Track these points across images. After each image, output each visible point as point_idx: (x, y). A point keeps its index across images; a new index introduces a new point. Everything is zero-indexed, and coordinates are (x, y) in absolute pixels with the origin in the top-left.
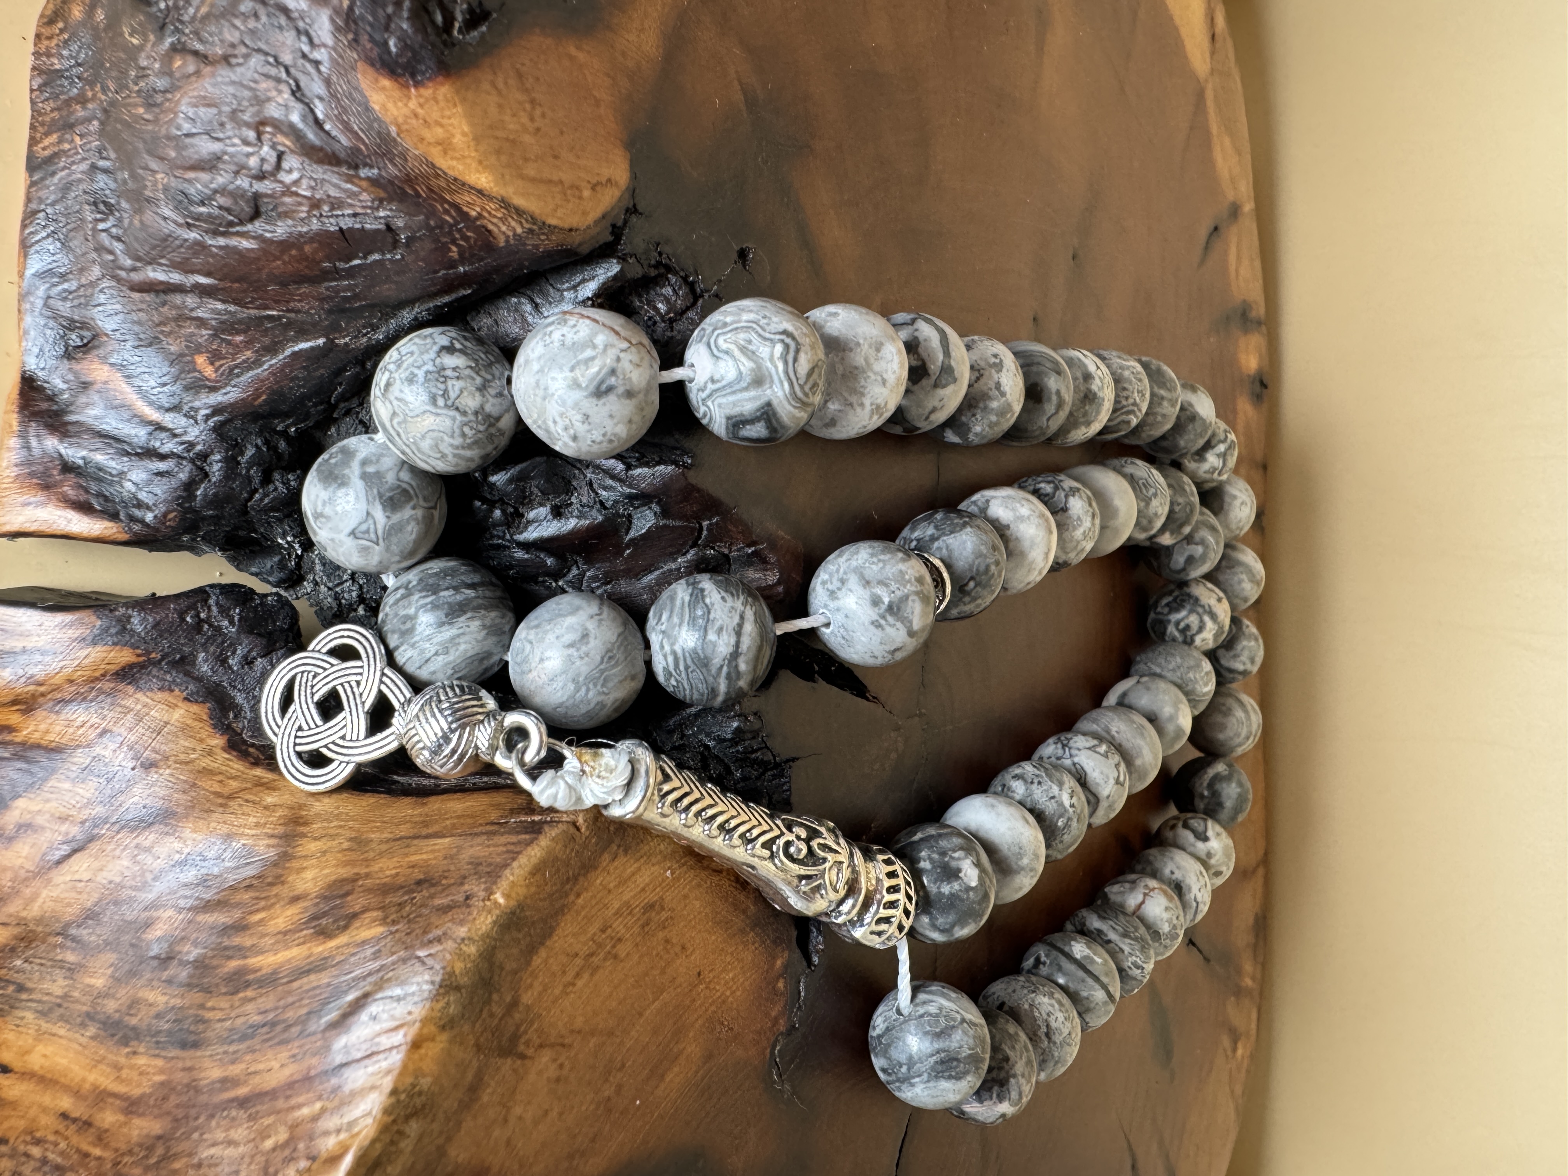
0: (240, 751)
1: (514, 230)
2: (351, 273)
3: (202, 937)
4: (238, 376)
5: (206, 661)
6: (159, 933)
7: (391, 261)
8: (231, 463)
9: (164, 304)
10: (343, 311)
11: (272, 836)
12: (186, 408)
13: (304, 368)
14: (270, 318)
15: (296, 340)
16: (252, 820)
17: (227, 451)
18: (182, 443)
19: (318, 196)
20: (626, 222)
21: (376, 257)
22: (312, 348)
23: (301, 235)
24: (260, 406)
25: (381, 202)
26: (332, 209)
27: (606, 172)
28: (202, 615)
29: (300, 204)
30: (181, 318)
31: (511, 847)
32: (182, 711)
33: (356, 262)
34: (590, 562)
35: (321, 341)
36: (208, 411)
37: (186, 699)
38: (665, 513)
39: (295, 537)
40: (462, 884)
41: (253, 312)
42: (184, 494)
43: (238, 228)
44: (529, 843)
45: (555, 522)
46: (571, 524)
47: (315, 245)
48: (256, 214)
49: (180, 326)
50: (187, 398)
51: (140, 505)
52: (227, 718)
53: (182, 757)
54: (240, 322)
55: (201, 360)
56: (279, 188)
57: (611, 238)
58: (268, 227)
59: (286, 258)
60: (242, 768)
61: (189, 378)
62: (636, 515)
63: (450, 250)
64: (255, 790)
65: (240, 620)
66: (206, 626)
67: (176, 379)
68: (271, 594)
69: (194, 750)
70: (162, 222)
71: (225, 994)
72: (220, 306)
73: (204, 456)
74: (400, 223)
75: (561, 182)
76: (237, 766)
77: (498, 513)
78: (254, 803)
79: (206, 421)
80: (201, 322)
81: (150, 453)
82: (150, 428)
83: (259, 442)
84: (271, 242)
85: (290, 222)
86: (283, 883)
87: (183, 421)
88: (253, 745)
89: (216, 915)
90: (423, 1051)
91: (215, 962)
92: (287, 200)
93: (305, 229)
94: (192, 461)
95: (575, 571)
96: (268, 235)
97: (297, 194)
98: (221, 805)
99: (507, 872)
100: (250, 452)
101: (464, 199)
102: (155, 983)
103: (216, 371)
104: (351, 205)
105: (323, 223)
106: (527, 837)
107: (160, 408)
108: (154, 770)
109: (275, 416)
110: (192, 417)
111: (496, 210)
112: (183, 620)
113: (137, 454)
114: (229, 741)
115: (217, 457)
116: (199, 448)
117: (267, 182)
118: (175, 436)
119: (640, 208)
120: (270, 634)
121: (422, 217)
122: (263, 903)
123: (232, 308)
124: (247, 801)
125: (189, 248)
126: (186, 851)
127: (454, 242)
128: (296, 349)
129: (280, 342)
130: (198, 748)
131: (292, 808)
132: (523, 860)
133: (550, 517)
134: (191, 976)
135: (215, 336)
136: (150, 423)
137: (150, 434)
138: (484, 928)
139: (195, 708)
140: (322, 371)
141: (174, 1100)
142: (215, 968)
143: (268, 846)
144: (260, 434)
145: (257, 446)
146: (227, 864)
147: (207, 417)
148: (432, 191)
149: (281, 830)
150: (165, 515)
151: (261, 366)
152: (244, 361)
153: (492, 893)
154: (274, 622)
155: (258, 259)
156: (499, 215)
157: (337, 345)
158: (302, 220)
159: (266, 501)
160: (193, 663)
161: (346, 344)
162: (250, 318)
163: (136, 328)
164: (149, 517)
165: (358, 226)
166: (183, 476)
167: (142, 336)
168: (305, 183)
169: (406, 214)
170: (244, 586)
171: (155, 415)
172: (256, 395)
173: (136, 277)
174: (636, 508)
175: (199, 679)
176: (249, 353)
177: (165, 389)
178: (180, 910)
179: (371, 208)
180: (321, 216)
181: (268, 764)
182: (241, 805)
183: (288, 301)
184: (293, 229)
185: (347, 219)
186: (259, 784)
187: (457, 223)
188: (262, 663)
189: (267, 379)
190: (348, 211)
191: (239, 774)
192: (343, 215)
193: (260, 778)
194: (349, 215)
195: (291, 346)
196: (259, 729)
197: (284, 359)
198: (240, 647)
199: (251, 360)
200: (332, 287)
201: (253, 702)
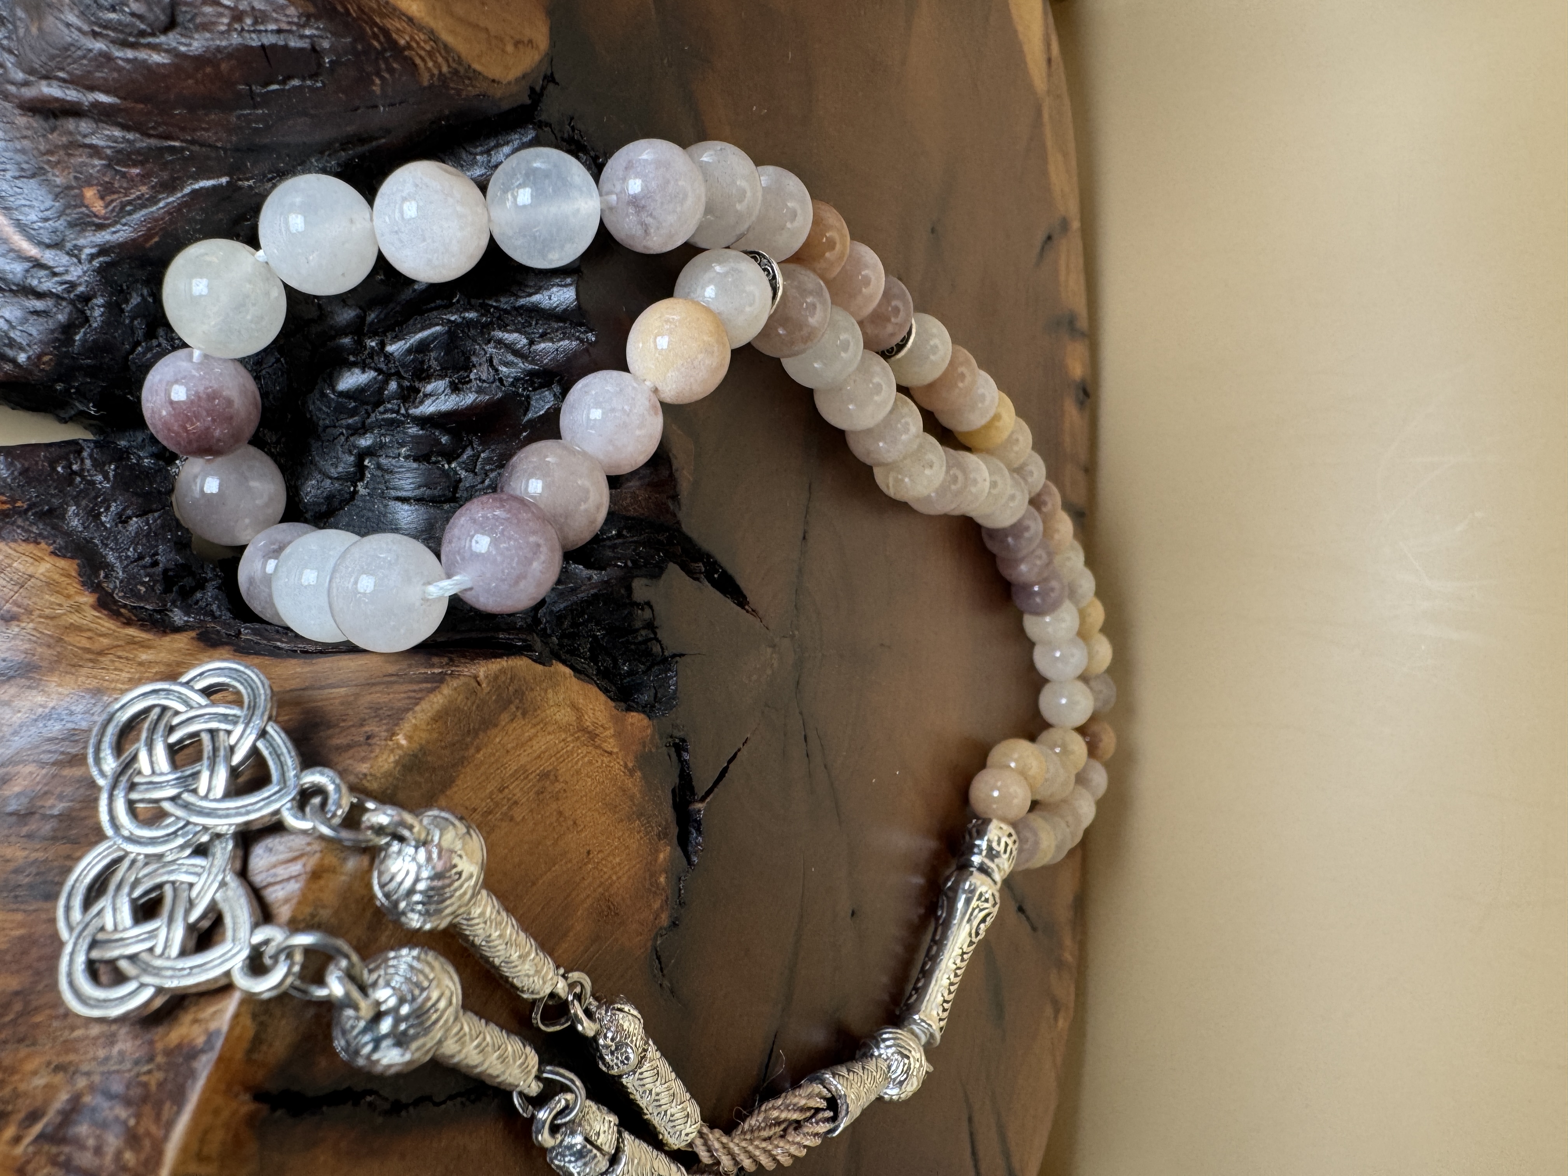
0: (110, 610)
1: (439, 68)
2: (267, 99)
3: (68, 790)
4: (130, 213)
5: (77, 515)
6: (17, 789)
7: (312, 89)
8: (114, 309)
9: (53, 130)
10: (251, 146)
12: (69, 246)
13: (202, 209)
14: (172, 149)
15: (196, 178)
16: (125, 675)
17: (111, 295)
18: (62, 283)
19: (241, 8)
20: (543, 88)
21: (296, 82)
22: (214, 187)
23: (219, 49)
24: (151, 249)
25: (308, 18)
26: (256, 23)
27: (527, 33)
28: (75, 467)
29: (221, 15)
30: (73, 146)
31: (413, 694)
32: (48, 566)
33: (275, 87)
34: (485, 443)
35: (224, 180)
36: (93, 251)
37: (53, 553)
40: (362, 725)
42: (62, 337)
43: (151, 40)
44: (432, 691)
45: (454, 396)
46: (469, 399)
47: (233, 62)
48: (171, 24)
49: (69, 155)
50: (70, 234)
51: (12, 343)
52: (98, 576)
53: (47, 611)
54: (139, 152)
55: (90, 194)
57: (528, 101)
58: (183, 40)
59: (199, 76)
60: (113, 627)
61: (74, 214)
62: (535, 396)
63: (373, 83)
64: (127, 648)
65: (114, 476)
66: (78, 479)
67: (61, 214)
69: (60, 605)
70: (66, 31)
72: (117, 133)
73: (86, 299)
74: (326, 44)
75: (487, 30)
76: (107, 624)
77: (393, 385)
78: (127, 659)
79: (90, 262)
80: (95, 151)
81: (26, 291)
82: (27, 265)
83: (145, 292)
84: (184, 56)
85: (208, 35)
87: (65, 259)
88: (125, 606)
90: (322, 882)
91: (83, 814)
92: (208, 9)
93: (224, 43)
94: (72, 302)
95: (469, 452)
96: (183, 49)
97: (219, 3)
98: (91, 660)
99: (410, 715)
100: (135, 300)
101: (393, 24)
102: (13, 839)
103: (106, 207)
104: (276, 20)
105: (244, 38)
106: (429, 685)
107: (40, 244)
108: (15, 623)
110: (76, 256)
111: (425, 42)
112: (54, 469)
113: (11, 290)
114: (99, 600)
115: (100, 301)
116: (81, 289)
118: (55, 274)
119: (557, 77)
120: (146, 492)
121: (349, 40)
123: (130, 136)
124: (120, 657)
125: (95, 59)
126: (51, 705)
127: (378, 74)
128: (196, 186)
129: (178, 178)
130: (65, 604)
131: (169, 665)
132: (424, 705)
133: (448, 391)
134: (54, 830)
135: (109, 166)
136: (28, 259)
137: (27, 271)
138: (386, 766)
139: (62, 563)
140: (220, 216)
141: (35, 953)
142: (84, 819)
144: (147, 281)
145: (142, 295)
147: (92, 257)
148: (362, 11)
150: (39, 357)
151: (156, 203)
152: (139, 198)
153: (394, 734)
154: (151, 484)
155: (168, 76)
156: (428, 48)
157: (240, 188)
158: (222, 33)
159: (149, 355)
160: (62, 517)
161: (250, 186)
162: (150, 148)
163: (19, 157)
164: (22, 358)
165: (281, 43)
166: (61, 317)
167: (25, 166)
169: (333, 34)
171: (33, 251)
172: (148, 236)
173: (28, 93)
174: (535, 390)
175: (68, 534)
176: (144, 189)
177: (47, 224)
178: (42, 764)
179: (297, 24)
180: (243, 29)
181: (142, 625)
182: (113, 661)
183: (194, 130)
184: (211, 43)
185: (269, 35)
186: (132, 642)
187: (384, 50)
188: (137, 522)
189: (162, 219)
190: (272, 27)
191: (111, 632)
192: (266, 31)
193: (134, 637)
194: (272, 31)
195: (191, 184)
196: (131, 590)
197: (183, 197)
198: (114, 504)
199: (147, 196)
200: (243, 115)
201: (126, 562)
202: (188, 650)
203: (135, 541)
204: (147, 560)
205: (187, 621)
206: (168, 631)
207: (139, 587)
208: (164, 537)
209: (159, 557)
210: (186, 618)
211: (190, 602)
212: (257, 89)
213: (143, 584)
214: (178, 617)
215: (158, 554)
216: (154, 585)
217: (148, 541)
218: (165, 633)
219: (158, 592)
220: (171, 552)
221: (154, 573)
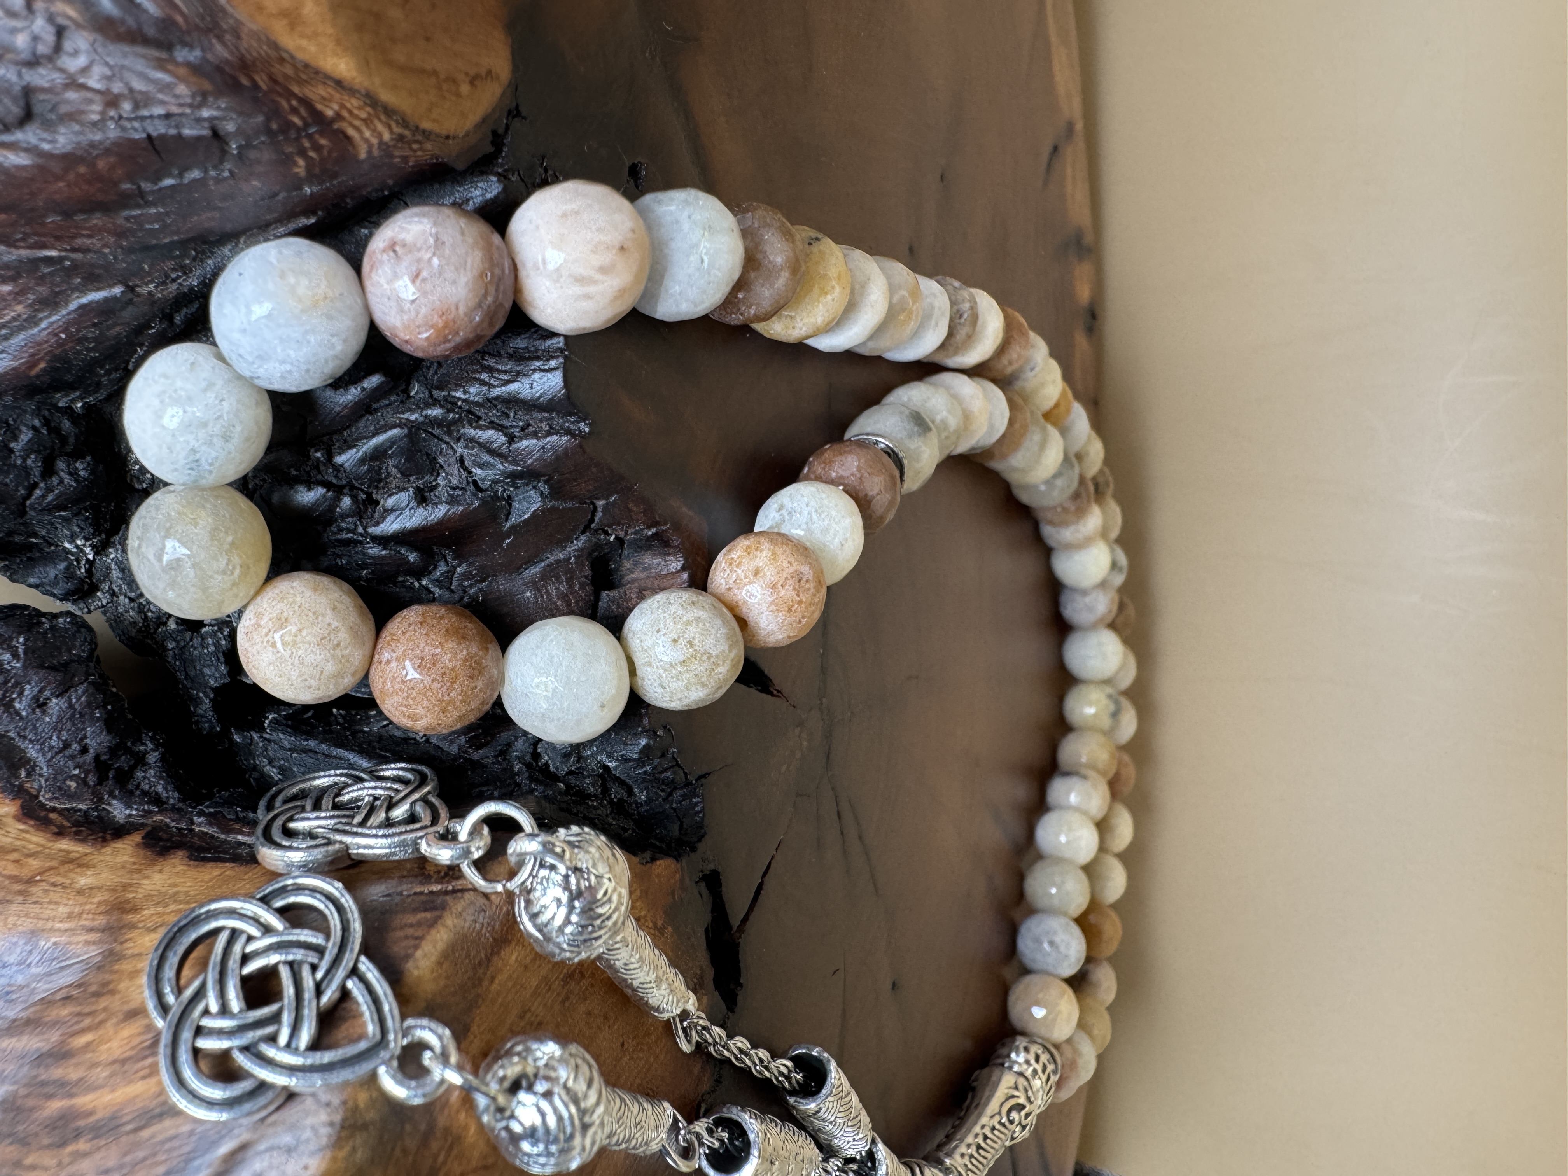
0: (38, 819)
1: (380, 136)
2: (161, 197)
4: (6, 338)
7: (217, 180)
10: (147, 248)
11: (91, 930)
13: (95, 325)
14: (49, 260)
15: (83, 290)
16: (62, 910)
19: (115, 90)
20: (507, 128)
22: (106, 300)
23: (92, 145)
24: (38, 376)
25: (203, 98)
26: (136, 108)
27: (485, 64)
29: (91, 101)
33: (168, 182)
34: (461, 555)
35: (117, 290)
38: (557, 492)
39: (87, 539)
41: (24, 253)
43: (3, 138)
45: (420, 510)
46: (439, 512)
47: (112, 159)
48: (27, 117)
52: (18, 778)
54: (7, 266)
56: (58, 78)
57: (490, 149)
58: (45, 135)
59: (72, 178)
62: (518, 498)
63: (295, 165)
64: (62, 870)
65: (26, 652)
68: (61, 614)
71: (49, 1147)
74: (231, 127)
75: (435, 73)
76: (36, 838)
77: (346, 501)
78: (63, 886)
83: (37, 423)
84: (49, 155)
85: (76, 128)
86: (113, 992)
88: (54, 810)
89: (25, 1039)
91: (30, 1103)
92: (71, 95)
93: (98, 137)
95: (442, 567)
96: (46, 146)
97: (84, 87)
98: (20, 893)
100: (26, 436)
104: (162, 103)
105: (124, 129)
106: (428, 914)
109: (57, 389)
111: (359, 108)
114: (22, 807)
117: (42, 71)
119: (524, 110)
120: (65, 666)
121: (260, 119)
122: (87, 1022)
124: (54, 885)
127: (302, 153)
128: (84, 300)
129: (60, 293)
131: (114, 890)
133: (413, 504)
140: (118, 329)
142: (32, 1110)
143: (87, 943)
144: (37, 413)
145: (34, 428)
146: (34, 970)
148: (275, 81)
149: (101, 921)
151: (35, 324)
152: (14, 319)
154: (69, 650)
155: (32, 179)
157: (138, 295)
158: (94, 124)
159: (50, 498)
161: (152, 293)
162: (20, 261)
165: (173, 132)
168: (98, 70)
169: (239, 114)
170: (26, 607)
172: (33, 362)
174: (518, 488)
176: (20, 308)
179: (190, 106)
180: (121, 117)
181: (77, 833)
182: (46, 891)
183: (74, 237)
184: (81, 138)
185: (157, 122)
186: (68, 860)
187: (307, 125)
188: (57, 704)
189: (47, 342)
190: (159, 111)
191: (40, 849)
192: (151, 117)
193: (68, 852)
194: (160, 117)
195: (78, 297)
196: (60, 788)
197: (69, 314)
198: (28, 687)
199: (25, 316)
200: (134, 217)
201: (49, 755)
202: (134, 864)
203: (57, 728)
204: (75, 746)
205: (130, 815)
206: (108, 837)
207: (68, 783)
208: (92, 715)
209: (88, 741)
210: (127, 812)
211: (130, 787)
212: (146, 186)
213: (72, 778)
214: (119, 811)
215: (86, 738)
216: (86, 776)
217: (74, 725)
218: (104, 841)
219: (92, 784)
220: (101, 733)
221: (85, 762)
